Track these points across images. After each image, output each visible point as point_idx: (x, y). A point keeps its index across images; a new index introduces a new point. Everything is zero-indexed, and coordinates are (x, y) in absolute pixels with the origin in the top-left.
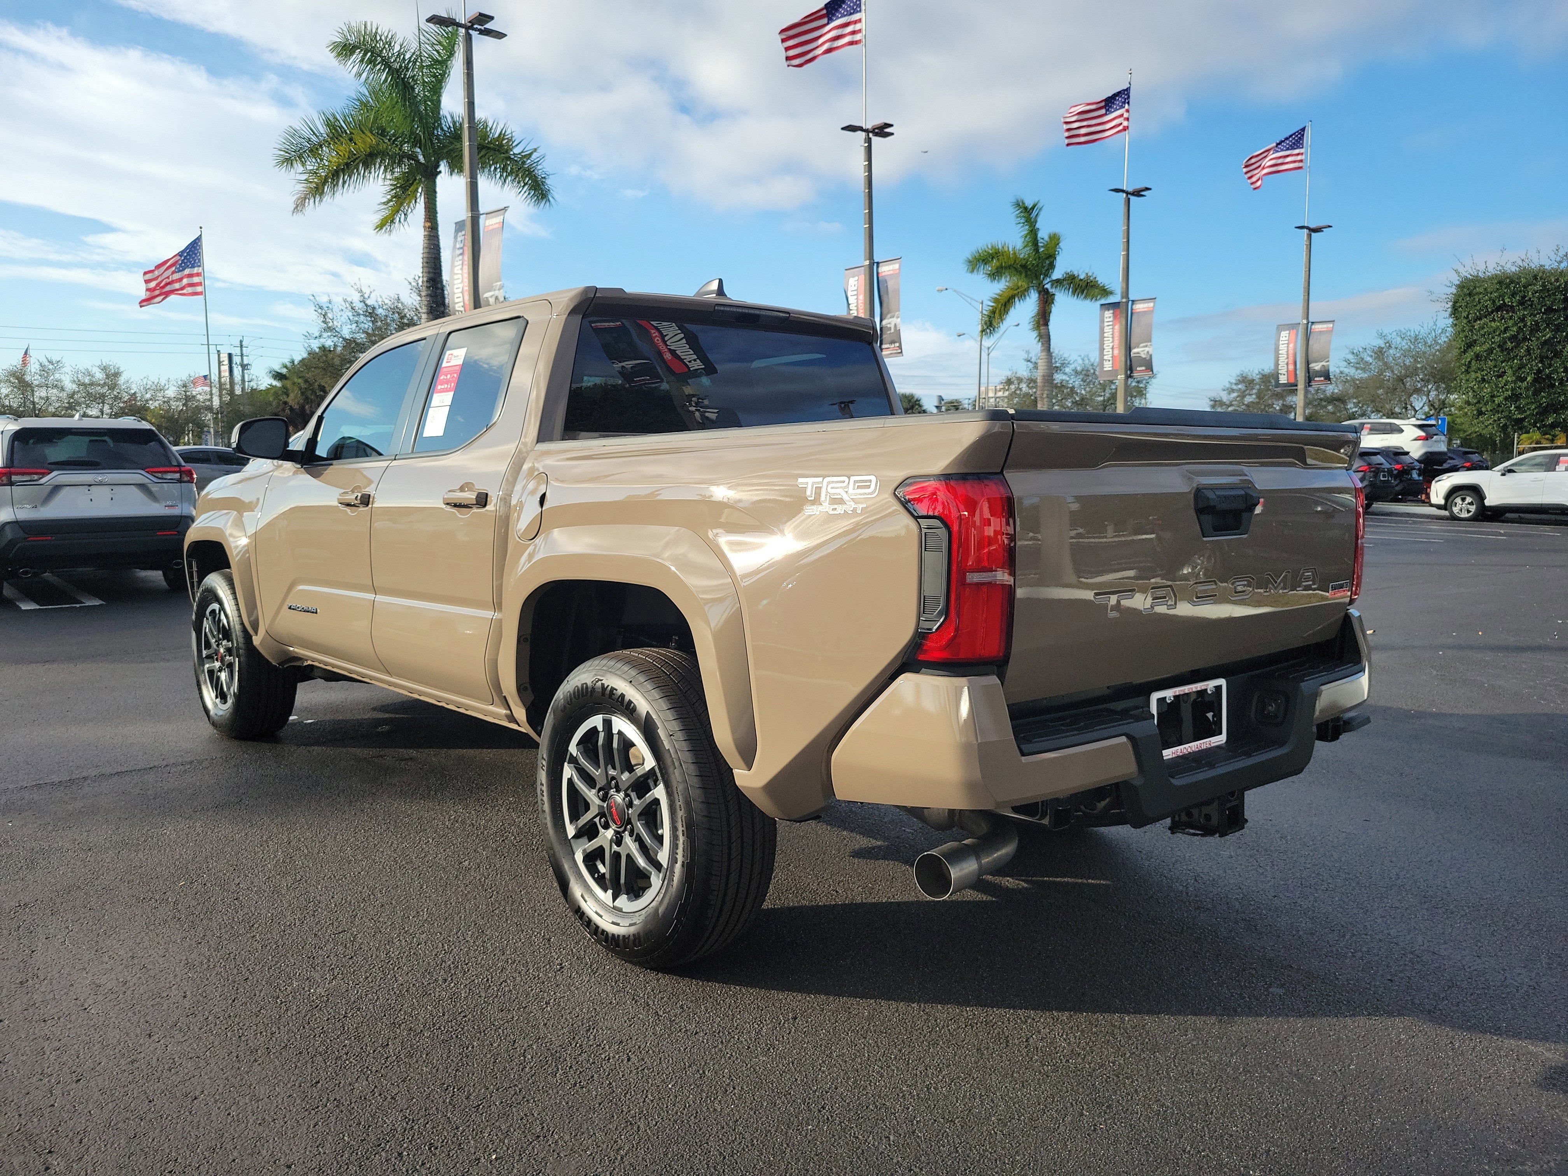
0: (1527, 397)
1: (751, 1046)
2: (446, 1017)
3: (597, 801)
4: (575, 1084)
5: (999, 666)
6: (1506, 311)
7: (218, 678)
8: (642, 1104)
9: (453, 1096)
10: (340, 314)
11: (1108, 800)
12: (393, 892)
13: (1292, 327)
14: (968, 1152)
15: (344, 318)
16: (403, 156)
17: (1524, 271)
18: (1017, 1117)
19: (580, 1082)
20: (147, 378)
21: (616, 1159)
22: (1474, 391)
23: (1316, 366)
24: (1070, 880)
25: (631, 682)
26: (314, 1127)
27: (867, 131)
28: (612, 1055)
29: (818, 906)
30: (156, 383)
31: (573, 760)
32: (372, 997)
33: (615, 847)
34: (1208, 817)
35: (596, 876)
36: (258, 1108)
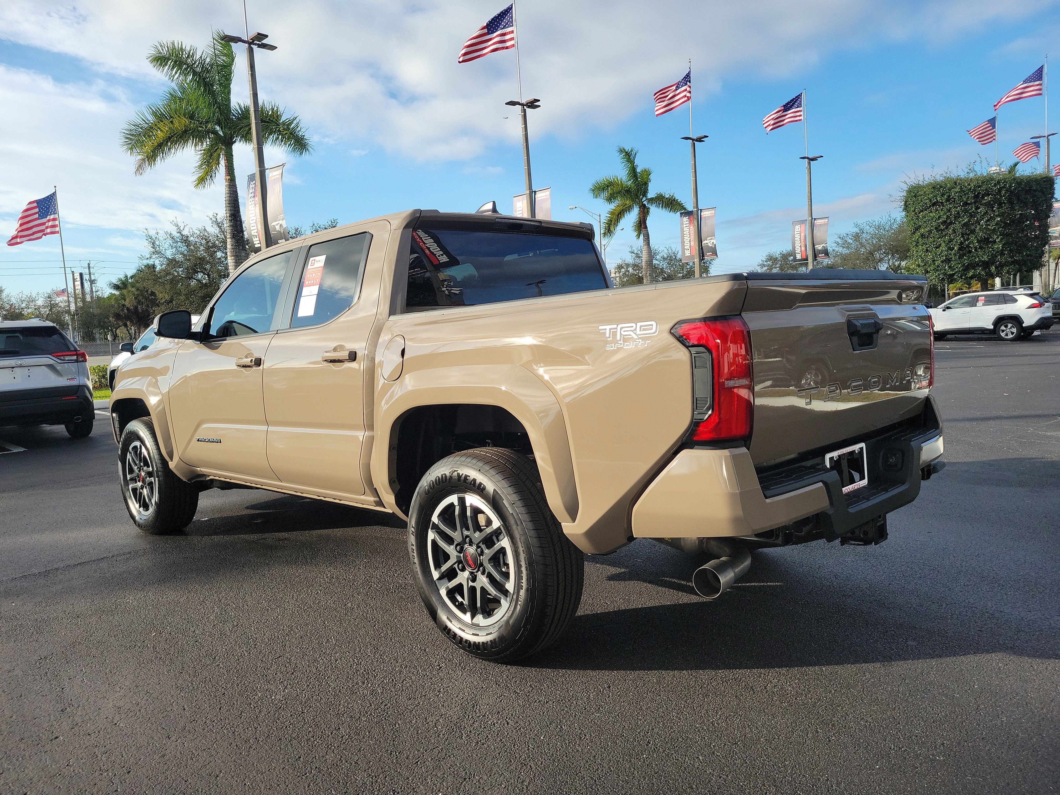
0: (956, 260)
1: (586, 707)
2: (373, 707)
3: (455, 553)
4: (477, 742)
5: (745, 441)
6: (939, 206)
7: (141, 494)
8: (527, 751)
9: (397, 758)
10: (164, 242)
11: (811, 525)
12: (306, 628)
13: (802, 222)
14: (753, 762)
15: (166, 246)
16: (208, 132)
17: (948, 179)
18: (776, 737)
19: (480, 741)
20: (22, 292)
21: (523, 788)
22: (922, 258)
23: (819, 247)
24: (756, 584)
25: (480, 470)
26: (309, 787)
27: (522, 105)
28: (495, 721)
29: (597, 613)
30: (29, 296)
31: (435, 527)
32: (316, 698)
33: (471, 584)
34: (865, 533)
35: (457, 604)
36: (264, 778)
